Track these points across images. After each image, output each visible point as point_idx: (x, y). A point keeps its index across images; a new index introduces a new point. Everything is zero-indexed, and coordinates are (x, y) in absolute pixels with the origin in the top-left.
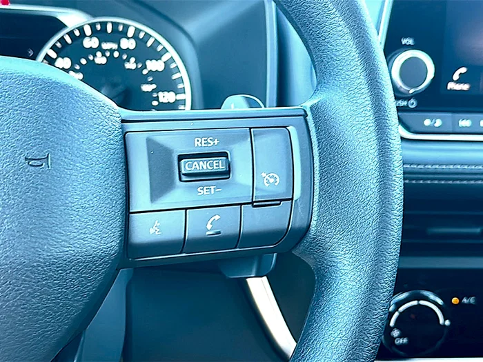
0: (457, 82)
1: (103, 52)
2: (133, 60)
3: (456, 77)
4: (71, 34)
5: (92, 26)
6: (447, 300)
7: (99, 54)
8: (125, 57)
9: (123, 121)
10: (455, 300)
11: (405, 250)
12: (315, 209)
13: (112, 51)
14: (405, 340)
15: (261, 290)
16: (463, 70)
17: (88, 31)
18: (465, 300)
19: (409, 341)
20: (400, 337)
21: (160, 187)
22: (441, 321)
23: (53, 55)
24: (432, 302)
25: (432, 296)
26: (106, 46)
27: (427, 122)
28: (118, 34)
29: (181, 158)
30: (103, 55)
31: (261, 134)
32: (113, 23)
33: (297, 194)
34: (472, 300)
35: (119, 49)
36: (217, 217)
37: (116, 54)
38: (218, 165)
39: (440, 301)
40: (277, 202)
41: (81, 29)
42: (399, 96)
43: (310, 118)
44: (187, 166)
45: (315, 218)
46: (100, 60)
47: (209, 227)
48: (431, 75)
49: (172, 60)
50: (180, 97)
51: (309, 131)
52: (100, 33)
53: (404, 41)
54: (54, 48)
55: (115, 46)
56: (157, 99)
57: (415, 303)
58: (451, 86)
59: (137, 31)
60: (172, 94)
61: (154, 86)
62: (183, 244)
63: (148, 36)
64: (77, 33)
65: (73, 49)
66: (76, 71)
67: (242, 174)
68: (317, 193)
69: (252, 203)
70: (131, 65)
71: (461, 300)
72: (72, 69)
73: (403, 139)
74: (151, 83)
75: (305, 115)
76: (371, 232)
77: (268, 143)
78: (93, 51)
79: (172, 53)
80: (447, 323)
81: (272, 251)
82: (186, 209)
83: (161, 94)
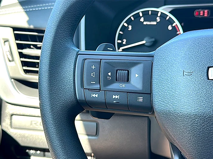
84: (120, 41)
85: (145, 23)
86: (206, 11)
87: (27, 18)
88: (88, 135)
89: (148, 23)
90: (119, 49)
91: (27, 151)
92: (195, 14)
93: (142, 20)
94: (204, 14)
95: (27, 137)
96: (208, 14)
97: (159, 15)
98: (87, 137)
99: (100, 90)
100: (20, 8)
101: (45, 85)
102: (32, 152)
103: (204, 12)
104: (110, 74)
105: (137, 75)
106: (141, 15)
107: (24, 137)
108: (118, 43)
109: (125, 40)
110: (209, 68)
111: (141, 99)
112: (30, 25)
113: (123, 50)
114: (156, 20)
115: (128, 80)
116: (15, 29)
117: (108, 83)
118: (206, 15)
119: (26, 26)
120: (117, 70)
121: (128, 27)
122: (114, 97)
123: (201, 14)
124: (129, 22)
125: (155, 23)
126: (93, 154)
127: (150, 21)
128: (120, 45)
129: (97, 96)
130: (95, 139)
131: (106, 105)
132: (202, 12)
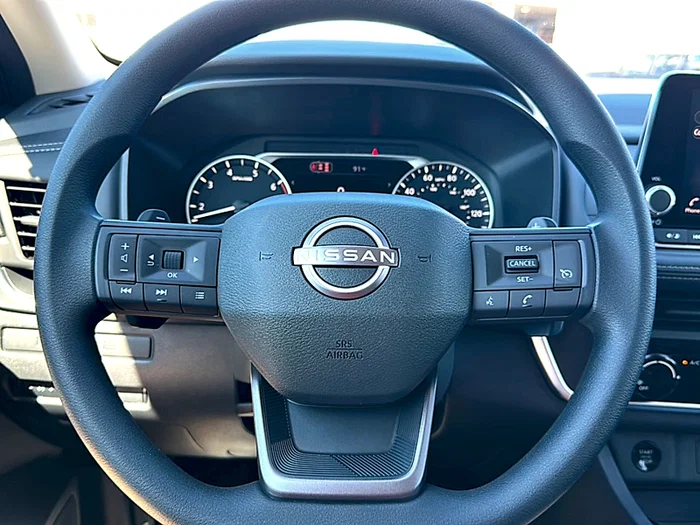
0: (692, 208)
1: (436, 184)
2: (455, 189)
3: (691, 204)
4: (416, 172)
5: (430, 167)
6: (679, 362)
7: (433, 185)
8: (449, 187)
9: (470, 235)
10: (685, 362)
11: (656, 325)
12: (596, 293)
13: (441, 183)
14: (646, 388)
15: (541, 345)
16: (697, 199)
17: (426, 170)
18: (692, 363)
19: (650, 389)
20: (643, 385)
21: (493, 275)
22: (674, 376)
23: (403, 186)
24: (668, 361)
25: (668, 358)
26: (437, 180)
27: (669, 236)
28: (447, 172)
29: (506, 258)
30: (436, 186)
31: (560, 244)
32: (443, 165)
33: (584, 284)
34: (697, 363)
35: (446, 182)
36: (530, 296)
37: (444, 185)
38: (531, 263)
39: (673, 362)
40: (570, 288)
41: (422, 169)
42: (654, 218)
43: (593, 235)
44: (511, 264)
45: (596, 300)
46: (434, 189)
47: (525, 302)
48: (673, 203)
49: (481, 188)
50: (486, 213)
51: (593, 244)
52: (434, 172)
53: (654, 179)
54: (404, 182)
55: (443, 180)
56: (470, 215)
57: (655, 362)
58: (687, 210)
59: (459, 169)
60: (480, 212)
61: (468, 206)
62: (507, 312)
63: (466, 173)
64: (419, 172)
65: (416, 182)
66: (418, 196)
67: (547, 270)
68: (598, 283)
69: (553, 288)
70: (453, 193)
71: (689, 362)
72: (415, 195)
73: (657, 248)
74: (466, 204)
75: (591, 233)
76: (634, 310)
77: (565, 251)
78: (429, 183)
79: (482, 184)
80: (678, 377)
81: (561, 320)
82: (509, 290)
83: (472, 212)
84: (193, 206)
85: (235, 178)
86: (327, 164)
87: (30, 165)
88: (135, 358)
89: (240, 179)
90: (192, 218)
91: (31, 388)
92: (312, 167)
93: (230, 173)
94: (324, 169)
95: (30, 364)
96: (330, 169)
97: (256, 166)
98: (133, 361)
99: (135, 282)
100: (18, 148)
101: (43, 274)
102: (40, 389)
103: (324, 166)
104: (152, 257)
105: (195, 259)
106: (228, 165)
107: (24, 364)
108: (190, 208)
109: (202, 204)
110: (294, 249)
111: (201, 296)
112: (34, 176)
113: (200, 221)
114: (251, 175)
115: (181, 267)
116: (8, 182)
117: (148, 271)
118: (327, 171)
119: (27, 177)
120: (164, 252)
121: (207, 184)
122: (158, 292)
123: (321, 169)
124: (208, 175)
125: (250, 179)
126: (145, 390)
127: (243, 176)
128: (194, 212)
129: (130, 291)
130: (147, 364)
131: (145, 304)
132: (321, 165)
